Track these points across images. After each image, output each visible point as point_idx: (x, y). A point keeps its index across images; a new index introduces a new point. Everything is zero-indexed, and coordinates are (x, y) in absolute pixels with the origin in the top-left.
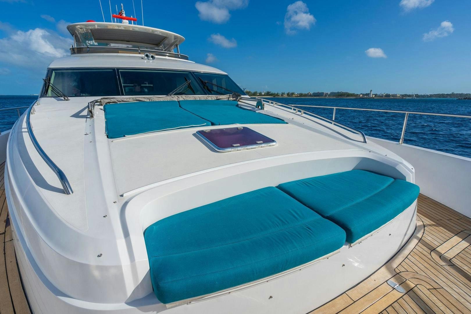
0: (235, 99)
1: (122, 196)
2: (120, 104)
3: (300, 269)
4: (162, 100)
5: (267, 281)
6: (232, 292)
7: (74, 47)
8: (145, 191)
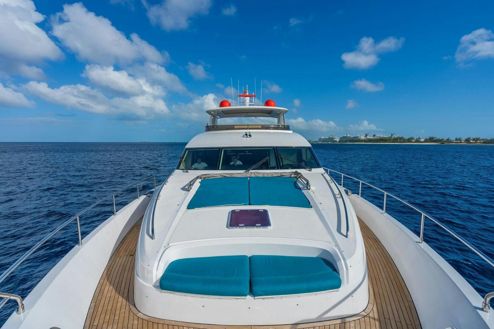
0: (296, 176)
1: (169, 244)
2: (213, 179)
3: (219, 298)
4: (239, 177)
5: (202, 297)
6: (187, 296)
7: (209, 125)
8: (178, 244)
